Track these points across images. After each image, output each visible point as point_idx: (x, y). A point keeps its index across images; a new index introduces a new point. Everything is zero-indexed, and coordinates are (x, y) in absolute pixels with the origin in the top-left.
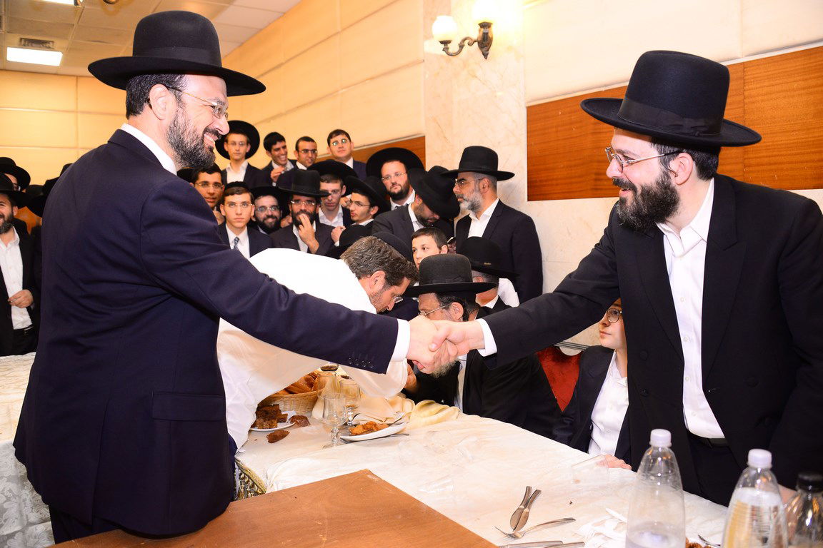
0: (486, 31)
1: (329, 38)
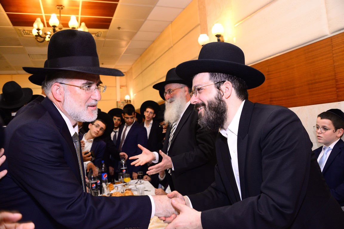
0: (219, 38)
1: (169, 49)
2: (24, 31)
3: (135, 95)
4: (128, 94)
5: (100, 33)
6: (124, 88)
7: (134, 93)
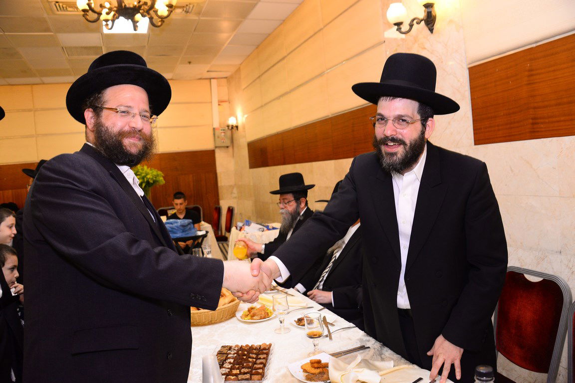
0: (429, 10)
1: (315, 34)
2: (57, 4)
3: (246, 116)
4: (233, 114)
5: (191, 6)
6: (225, 105)
7: (244, 113)
